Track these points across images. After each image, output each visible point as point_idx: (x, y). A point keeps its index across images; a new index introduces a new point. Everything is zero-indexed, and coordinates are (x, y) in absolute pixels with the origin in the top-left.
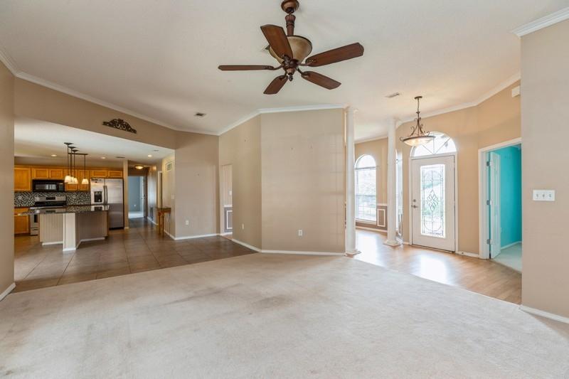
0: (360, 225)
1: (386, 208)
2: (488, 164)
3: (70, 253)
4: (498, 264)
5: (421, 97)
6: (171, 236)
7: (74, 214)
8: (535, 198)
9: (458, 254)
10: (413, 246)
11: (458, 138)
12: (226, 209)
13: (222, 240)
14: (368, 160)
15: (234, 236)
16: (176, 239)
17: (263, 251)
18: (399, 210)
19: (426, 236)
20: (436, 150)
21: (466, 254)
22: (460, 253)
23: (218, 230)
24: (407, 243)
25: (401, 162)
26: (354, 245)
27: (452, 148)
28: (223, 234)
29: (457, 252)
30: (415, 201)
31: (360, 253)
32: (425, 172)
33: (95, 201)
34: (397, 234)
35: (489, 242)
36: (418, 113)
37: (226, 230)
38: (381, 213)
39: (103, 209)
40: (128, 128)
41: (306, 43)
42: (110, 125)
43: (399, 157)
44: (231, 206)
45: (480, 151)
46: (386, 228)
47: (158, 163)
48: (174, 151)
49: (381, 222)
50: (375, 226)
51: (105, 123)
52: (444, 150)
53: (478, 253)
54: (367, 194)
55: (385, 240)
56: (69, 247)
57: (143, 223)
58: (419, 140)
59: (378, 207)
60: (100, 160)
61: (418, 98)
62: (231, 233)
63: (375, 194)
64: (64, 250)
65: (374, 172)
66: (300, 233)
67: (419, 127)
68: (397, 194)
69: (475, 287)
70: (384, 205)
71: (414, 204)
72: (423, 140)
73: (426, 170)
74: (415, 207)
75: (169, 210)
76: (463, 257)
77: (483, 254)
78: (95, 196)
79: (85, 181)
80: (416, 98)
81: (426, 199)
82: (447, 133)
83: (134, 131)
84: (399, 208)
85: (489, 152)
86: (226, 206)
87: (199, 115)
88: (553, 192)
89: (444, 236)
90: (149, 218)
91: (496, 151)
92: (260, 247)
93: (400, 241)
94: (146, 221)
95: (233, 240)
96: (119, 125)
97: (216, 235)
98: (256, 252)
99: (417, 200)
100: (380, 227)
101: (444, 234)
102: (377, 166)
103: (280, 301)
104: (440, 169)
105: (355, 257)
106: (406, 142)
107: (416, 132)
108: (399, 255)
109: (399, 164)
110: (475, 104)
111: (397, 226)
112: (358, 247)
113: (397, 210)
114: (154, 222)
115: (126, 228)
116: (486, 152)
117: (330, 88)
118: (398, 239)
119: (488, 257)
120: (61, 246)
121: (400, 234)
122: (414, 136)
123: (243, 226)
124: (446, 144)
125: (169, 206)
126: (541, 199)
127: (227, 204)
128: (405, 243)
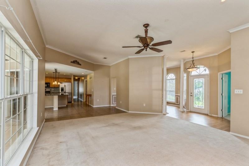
0: (168, 103)
1: (179, 96)
2: (222, 79)
3: (56, 110)
4: (225, 119)
5: (194, 52)
6: (91, 105)
7: (57, 96)
8: (235, 93)
9: (209, 115)
10: (191, 112)
11: (210, 68)
12: (113, 95)
13: (111, 107)
14: (172, 76)
15: (117, 106)
16: (94, 107)
17: (129, 112)
18: (185, 97)
19: (196, 108)
20: (201, 72)
21: (212, 115)
22: (210, 115)
23: (110, 104)
24: (188, 111)
25: (186, 77)
26: (166, 111)
27: (207, 72)
28: (112, 105)
29: (209, 114)
30: (191, 93)
31: (168, 113)
32: (196, 82)
33: (61, 91)
34: (184, 107)
35: (222, 110)
36: (193, 58)
37: (113, 104)
38: (177, 98)
39: (64, 94)
40: (78, 63)
41: (152, 39)
42: (73, 63)
43: (185, 75)
44: (116, 94)
45: (219, 73)
46: (179, 105)
47: (85, 76)
48: (93, 72)
49: (177, 102)
50: (174, 104)
51: (71, 62)
52: (204, 73)
53: (218, 115)
54: (171, 90)
55: (179, 109)
56: (56, 108)
57: (77, 101)
58: (193, 69)
59: (176, 96)
60: (63, 75)
61: (193, 52)
62: (116, 105)
63: (175, 90)
64: (54, 109)
65: (174, 81)
66: (144, 105)
67: (193, 64)
68: (184, 90)
69: (214, 126)
70: (179, 95)
71: (191, 94)
72: (195, 69)
73: (196, 80)
74: (191, 96)
75: (90, 95)
76: (211, 116)
77: (220, 115)
78: (61, 89)
79: (59, 83)
80: (192, 52)
81: (196, 93)
82: (205, 66)
83: (81, 65)
84: (185, 96)
85: (223, 74)
86: (113, 94)
87: (105, 58)
88: (242, 90)
89: (204, 108)
90: (80, 99)
91: (226, 74)
92: (128, 110)
93: (185, 110)
94: (78, 100)
95: (116, 108)
96: (76, 63)
97: (109, 105)
98: (127, 112)
99: (192, 93)
100: (176, 104)
101: (204, 107)
102: (176, 78)
103: (140, 128)
104: (202, 80)
105: (167, 115)
106: (187, 70)
107: (192, 65)
108: (184, 115)
109: (185, 78)
110: (217, 54)
111: (184, 104)
112: (168, 111)
113: (184, 97)
114: (82, 100)
115: (73, 102)
116: (221, 74)
117: (159, 52)
118: (184, 109)
119: (222, 117)
120: (53, 108)
121: (185, 107)
122: (191, 67)
123: (121, 102)
124: (205, 70)
125: (91, 94)
126: (237, 93)
127: (114, 93)
128: (187, 111)
